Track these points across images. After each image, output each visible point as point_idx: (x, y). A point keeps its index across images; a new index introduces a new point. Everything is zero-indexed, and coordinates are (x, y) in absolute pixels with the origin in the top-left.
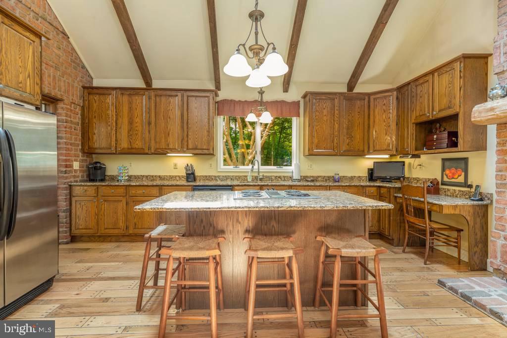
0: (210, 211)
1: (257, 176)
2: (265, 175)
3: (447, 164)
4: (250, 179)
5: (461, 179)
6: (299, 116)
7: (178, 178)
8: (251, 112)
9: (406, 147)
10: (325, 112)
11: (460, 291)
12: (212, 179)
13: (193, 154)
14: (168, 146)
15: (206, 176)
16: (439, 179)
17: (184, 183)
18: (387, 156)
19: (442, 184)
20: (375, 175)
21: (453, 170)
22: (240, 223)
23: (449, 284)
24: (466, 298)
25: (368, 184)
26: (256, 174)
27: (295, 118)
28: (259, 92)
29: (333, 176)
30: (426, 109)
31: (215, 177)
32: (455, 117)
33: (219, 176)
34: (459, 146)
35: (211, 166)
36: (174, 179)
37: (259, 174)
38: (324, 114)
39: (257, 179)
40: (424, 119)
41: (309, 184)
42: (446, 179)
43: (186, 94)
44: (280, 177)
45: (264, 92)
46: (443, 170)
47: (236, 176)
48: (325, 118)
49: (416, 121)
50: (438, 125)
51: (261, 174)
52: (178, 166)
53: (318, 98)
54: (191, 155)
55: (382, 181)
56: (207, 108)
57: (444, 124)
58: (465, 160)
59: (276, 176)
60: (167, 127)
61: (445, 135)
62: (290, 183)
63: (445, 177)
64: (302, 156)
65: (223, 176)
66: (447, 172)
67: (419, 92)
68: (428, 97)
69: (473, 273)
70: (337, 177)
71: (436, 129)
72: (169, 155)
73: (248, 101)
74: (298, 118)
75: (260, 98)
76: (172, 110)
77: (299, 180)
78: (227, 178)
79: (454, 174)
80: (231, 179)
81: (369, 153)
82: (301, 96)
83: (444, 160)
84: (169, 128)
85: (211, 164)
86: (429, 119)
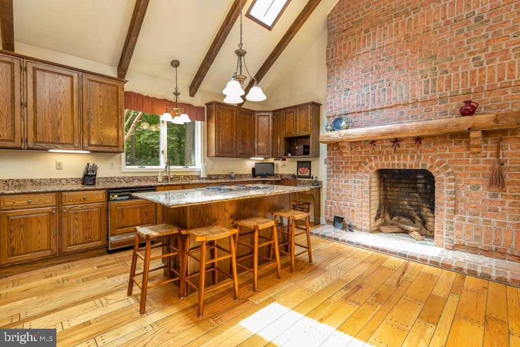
0: (207, 204)
1: (167, 176)
2: (177, 174)
3: (300, 164)
4: (160, 179)
5: (307, 174)
6: (204, 121)
7: (64, 182)
8: (167, 112)
9: (279, 153)
10: (227, 120)
11: (320, 234)
12: (115, 181)
13: (90, 151)
14: (59, 140)
15: (107, 178)
16: (296, 174)
17: (80, 186)
18: (262, 159)
19: (298, 177)
20: (257, 172)
21: (303, 169)
22: (227, 211)
23: (315, 232)
24: (323, 236)
25: (252, 179)
26: (167, 174)
27: (199, 122)
28: (175, 94)
29: (230, 175)
30: (292, 129)
31: (119, 178)
32: (308, 137)
33: (123, 178)
34: (310, 154)
35: (112, 167)
36: (58, 182)
37: (169, 174)
38: (227, 122)
39: (167, 179)
40: (290, 135)
41: (214, 181)
42: (299, 174)
43: (85, 76)
44: (188, 176)
45: (179, 94)
46: (298, 169)
47: (145, 177)
48: (227, 126)
49: (286, 137)
50: (295, 140)
51: (171, 174)
52: (64, 166)
53: (222, 108)
54: (88, 152)
55: (262, 177)
56: (116, 99)
57: (298, 140)
58: (310, 162)
59: (185, 176)
60: (56, 115)
61: (302, 147)
62: (197, 181)
63: (299, 172)
64: (206, 157)
65: (129, 177)
66: (300, 169)
67: (287, 117)
68: (293, 122)
69: (316, 226)
70: (233, 175)
71: (294, 143)
72: (51, 151)
73: (157, 99)
74: (203, 122)
75: (175, 100)
76: (63, 93)
77: (206, 179)
78: (133, 179)
79: (304, 171)
80: (139, 180)
81: (254, 156)
82: (206, 103)
83: (298, 162)
84: (59, 116)
85: (112, 164)
86: (293, 136)
